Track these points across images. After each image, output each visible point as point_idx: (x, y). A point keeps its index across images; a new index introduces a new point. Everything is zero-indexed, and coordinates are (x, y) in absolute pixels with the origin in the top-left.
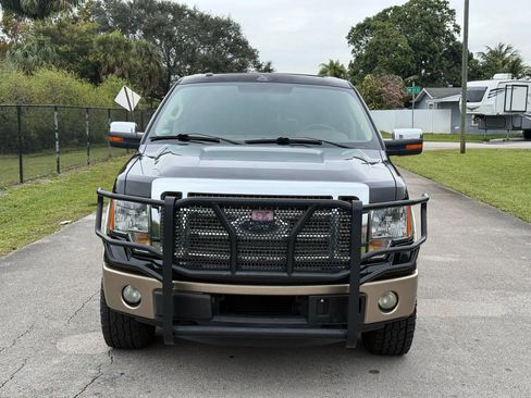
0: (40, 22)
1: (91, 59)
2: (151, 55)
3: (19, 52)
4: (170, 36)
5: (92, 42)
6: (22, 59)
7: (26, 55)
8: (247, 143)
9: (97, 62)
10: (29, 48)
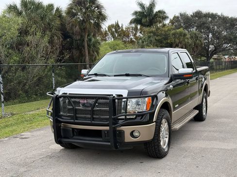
0: (149, 28)
1: (169, 41)
2: (197, 37)
3: (140, 41)
4: (208, 28)
5: (169, 34)
6: (141, 44)
7: (143, 42)
8: (115, 76)
9: (172, 43)
10: (144, 39)
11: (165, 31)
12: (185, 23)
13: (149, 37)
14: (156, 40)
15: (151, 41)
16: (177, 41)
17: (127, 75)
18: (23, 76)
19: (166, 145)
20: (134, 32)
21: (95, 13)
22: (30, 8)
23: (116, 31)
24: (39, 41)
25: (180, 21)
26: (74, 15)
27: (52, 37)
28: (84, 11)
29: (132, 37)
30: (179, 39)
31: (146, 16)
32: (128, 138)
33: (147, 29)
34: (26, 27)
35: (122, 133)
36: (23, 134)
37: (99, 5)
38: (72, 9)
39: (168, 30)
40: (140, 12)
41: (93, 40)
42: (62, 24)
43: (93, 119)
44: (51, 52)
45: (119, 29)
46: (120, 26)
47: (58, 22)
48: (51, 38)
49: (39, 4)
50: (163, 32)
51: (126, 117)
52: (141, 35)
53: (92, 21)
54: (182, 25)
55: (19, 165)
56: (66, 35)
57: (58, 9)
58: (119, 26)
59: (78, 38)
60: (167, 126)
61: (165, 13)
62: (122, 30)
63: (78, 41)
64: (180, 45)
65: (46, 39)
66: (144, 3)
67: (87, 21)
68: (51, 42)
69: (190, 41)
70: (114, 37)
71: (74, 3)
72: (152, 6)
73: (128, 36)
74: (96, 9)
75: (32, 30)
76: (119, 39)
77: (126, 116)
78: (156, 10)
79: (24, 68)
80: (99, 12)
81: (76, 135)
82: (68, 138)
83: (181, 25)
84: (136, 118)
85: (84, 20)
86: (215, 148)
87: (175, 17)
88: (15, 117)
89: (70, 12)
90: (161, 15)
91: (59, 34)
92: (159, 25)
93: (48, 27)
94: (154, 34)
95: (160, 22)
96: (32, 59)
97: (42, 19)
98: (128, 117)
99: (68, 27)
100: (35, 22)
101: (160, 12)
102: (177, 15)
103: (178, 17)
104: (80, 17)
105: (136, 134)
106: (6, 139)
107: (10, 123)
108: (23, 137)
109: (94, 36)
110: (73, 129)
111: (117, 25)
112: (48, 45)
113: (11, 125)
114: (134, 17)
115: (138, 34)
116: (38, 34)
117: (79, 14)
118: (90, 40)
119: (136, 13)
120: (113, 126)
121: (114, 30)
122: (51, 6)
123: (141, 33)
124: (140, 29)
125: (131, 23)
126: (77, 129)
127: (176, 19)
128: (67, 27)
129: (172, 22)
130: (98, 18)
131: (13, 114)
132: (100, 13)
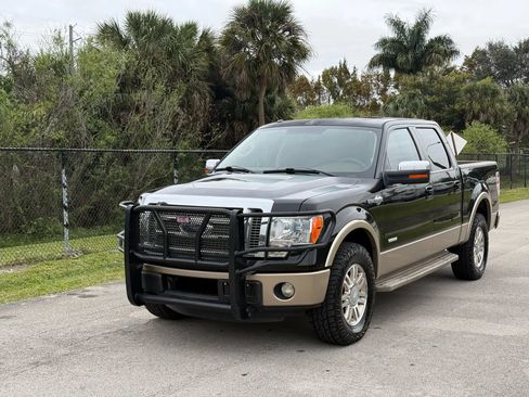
0: (412, 77)
1: (457, 107)
3: (391, 106)
5: (459, 91)
6: (393, 111)
7: (397, 108)
8: (265, 172)
9: (463, 110)
10: (400, 102)
11: (449, 85)
12: (499, 66)
13: (412, 97)
14: (426, 103)
15: (416, 105)
16: (477, 106)
17: (290, 171)
18: (124, 176)
19: (359, 320)
20: (382, 86)
21: (284, 44)
22: (146, 32)
23: (341, 83)
24: (160, 101)
25: (487, 62)
26: (238, 46)
27: (188, 94)
28: (260, 37)
29: (376, 96)
30: (481, 103)
31: (406, 50)
32: (270, 299)
33: (407, 79)
34: (137, 72)
35: (256, 288)
36: (90, 288)
37: (294, 24)
38: (234, 33)
39: (457, 81)
40: (393, 41)
41: (279, 101)
42: (211, 67)
43: (200, 256)
44: (183, 126)
45: (348, 78)
46: (351, 71)
47: (203, 62)
48: (186, 95)
49: (165, 22)
50: (444, 86)
51: (266, 254)
52: (397, 93)
53: (275, 60)
54: (493, 68)
55: (59, 343)
56: (220, 91)
57: (205, 35)
58: (347, 72)
59: (245, 96)
60: (364, 280)
61: (450, 42)
62: (355, 80)
63: (246, 104)
64: (482, 117)
65: (175, 98)
66: (403, 20)
67: (265, 60)
68: (186, 104)
69: (507, 107)
70: (335, 95)
71: (238, 20)
72: (422, 25)
73: (367, 95)
74: (287, 33)
75: (147, 79)
76: (346, 101)
77: (266, 252)
78: (430, 35)
79: (126, 159)
80: (291, 40)
81: (172, 289)
82: (155, 294)
83: (489, 70)
84: (286, 258)
85: (258, 58)
86: (471, 334)
87: (477, 52)
88: (88, 258)
89: (229, 39)
90: (444, 47)
91: (205, 87)
92: (438, 69)
93: (181, 73)
94: (425, 90)
95: (440, 63)
96: (145, 140)
97: (170, 54)
98: (271, 255)
99: (224, 72)
100: (155, 62)
101: (439, 40)
102: (483, 46)
103: (484, 53)
104: (251, 51)
105: (287, 290)
106: (52, 296)
107: (76, 268)
108: (87, 294)
109: (281, 92)
110: (165, 276)
111: (344, 69)
112: (178, 110)
113: (78, 272)
114: (379, 52)
115: (391, 90)
116: (158, 86)
117: (250, 44)
118: (272, 101)
119: (383, 43)
120: (237, 271)
121: (336, 80)
122: (190, 29)
123: (396, 87)
124: (396, 79)
125: (373, 64)
126: (174, 276)
127: (479, 56)
128: (221, 72)
129: (469, 62)
130: (290, 54)
131: (85, 252)
132: (295, 43)
